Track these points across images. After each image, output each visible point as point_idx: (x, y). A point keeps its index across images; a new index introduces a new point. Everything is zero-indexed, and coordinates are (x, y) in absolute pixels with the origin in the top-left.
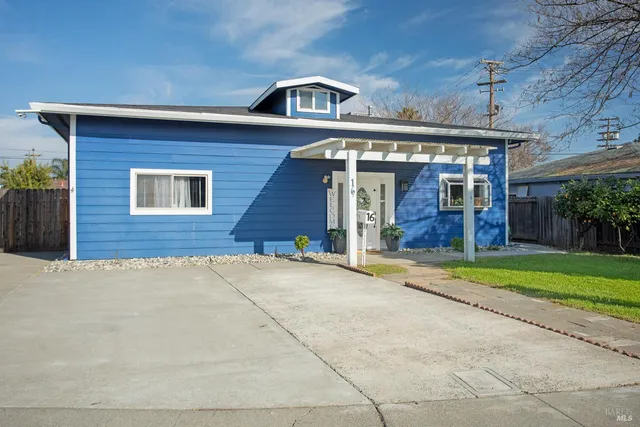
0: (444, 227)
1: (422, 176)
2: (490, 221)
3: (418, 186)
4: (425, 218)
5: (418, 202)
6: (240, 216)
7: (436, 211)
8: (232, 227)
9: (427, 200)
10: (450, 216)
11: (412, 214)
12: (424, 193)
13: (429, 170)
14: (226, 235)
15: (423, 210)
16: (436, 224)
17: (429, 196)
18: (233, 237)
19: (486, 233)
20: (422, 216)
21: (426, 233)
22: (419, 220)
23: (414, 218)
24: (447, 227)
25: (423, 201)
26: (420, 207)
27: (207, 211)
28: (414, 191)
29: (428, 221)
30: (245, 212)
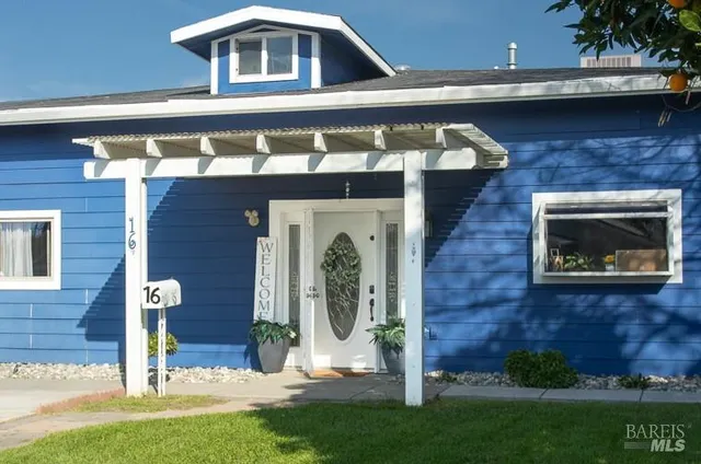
0: (543, 325)
1: (483, 203)
2: (685, 312)
3: (472, 226)
4: (490, 304)
5: (471, 265)
6: (96, 294)
7: (523, 284)
8: (81, 312)
9: (497, 257)
10: (561, 297)
11: (455, 294)
12: (489, 244)
13: (500, 187)
14: (73, 328)
15: (485, 282)
16: (522, 317)
17: (503, 247)
18: (83, 331)
19: (674, 341)
20: (482, 297)
21: (493, 338)
22: (475, 307)
23: (462, 302)
24: (553, 325)
25: (486, 263)
26: (478, 276)
27: (52, 282)
28: (461, 238)
29: (502, 311)
30: (103, 285)
